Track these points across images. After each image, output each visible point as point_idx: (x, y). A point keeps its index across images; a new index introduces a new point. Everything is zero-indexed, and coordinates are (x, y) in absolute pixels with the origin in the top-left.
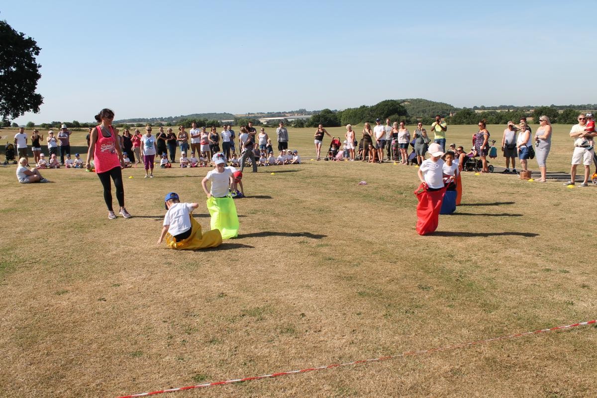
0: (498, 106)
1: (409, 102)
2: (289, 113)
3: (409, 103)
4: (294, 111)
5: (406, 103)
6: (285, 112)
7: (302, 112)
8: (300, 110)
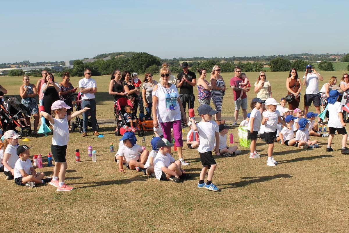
0: (193, 58)
1: (124, 54)
2: (14, 64)
3: (123, 56)
4: (18, 62)
5: (121, 56)
6: (9, 64)
7: (26, 63)
8: (24, 62)
